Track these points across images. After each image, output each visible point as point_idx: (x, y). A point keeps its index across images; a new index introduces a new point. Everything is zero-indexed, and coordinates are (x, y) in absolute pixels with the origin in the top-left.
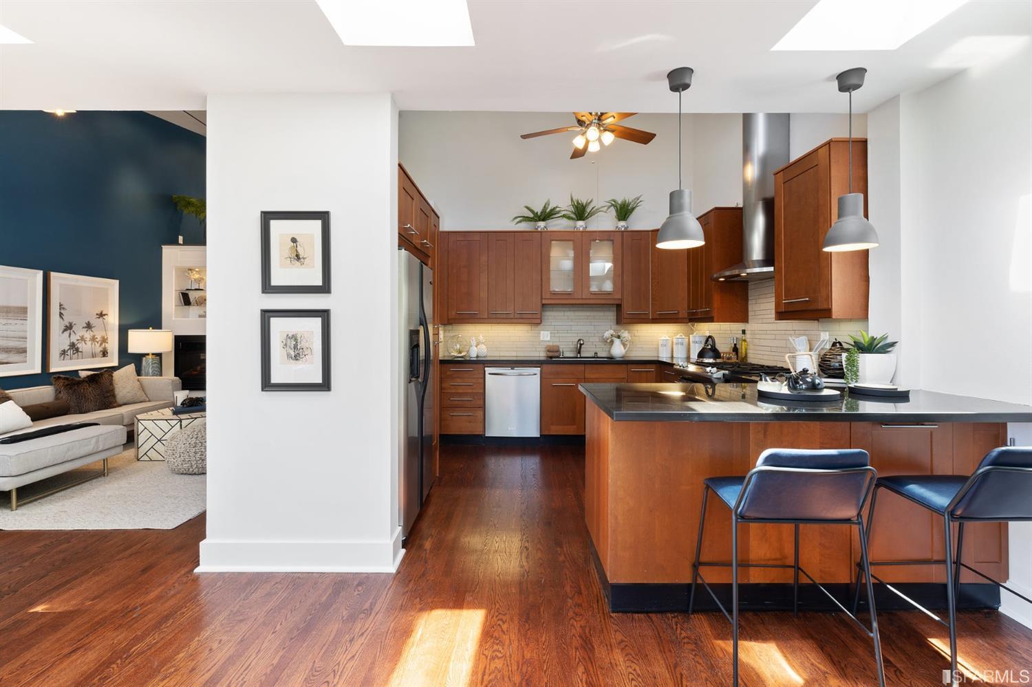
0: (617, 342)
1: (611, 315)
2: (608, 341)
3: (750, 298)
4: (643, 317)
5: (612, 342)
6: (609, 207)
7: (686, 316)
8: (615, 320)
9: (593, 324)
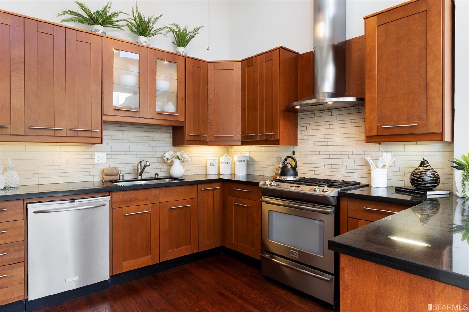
0: (177, 163)
1: (168, 137)
2: (169, 162)
3: (299, 126)
4: (202, 139)
5: (172, 162)
6: (168, 32)
7: (240, 138)
8: (172, 142)
9: (151, 145)
